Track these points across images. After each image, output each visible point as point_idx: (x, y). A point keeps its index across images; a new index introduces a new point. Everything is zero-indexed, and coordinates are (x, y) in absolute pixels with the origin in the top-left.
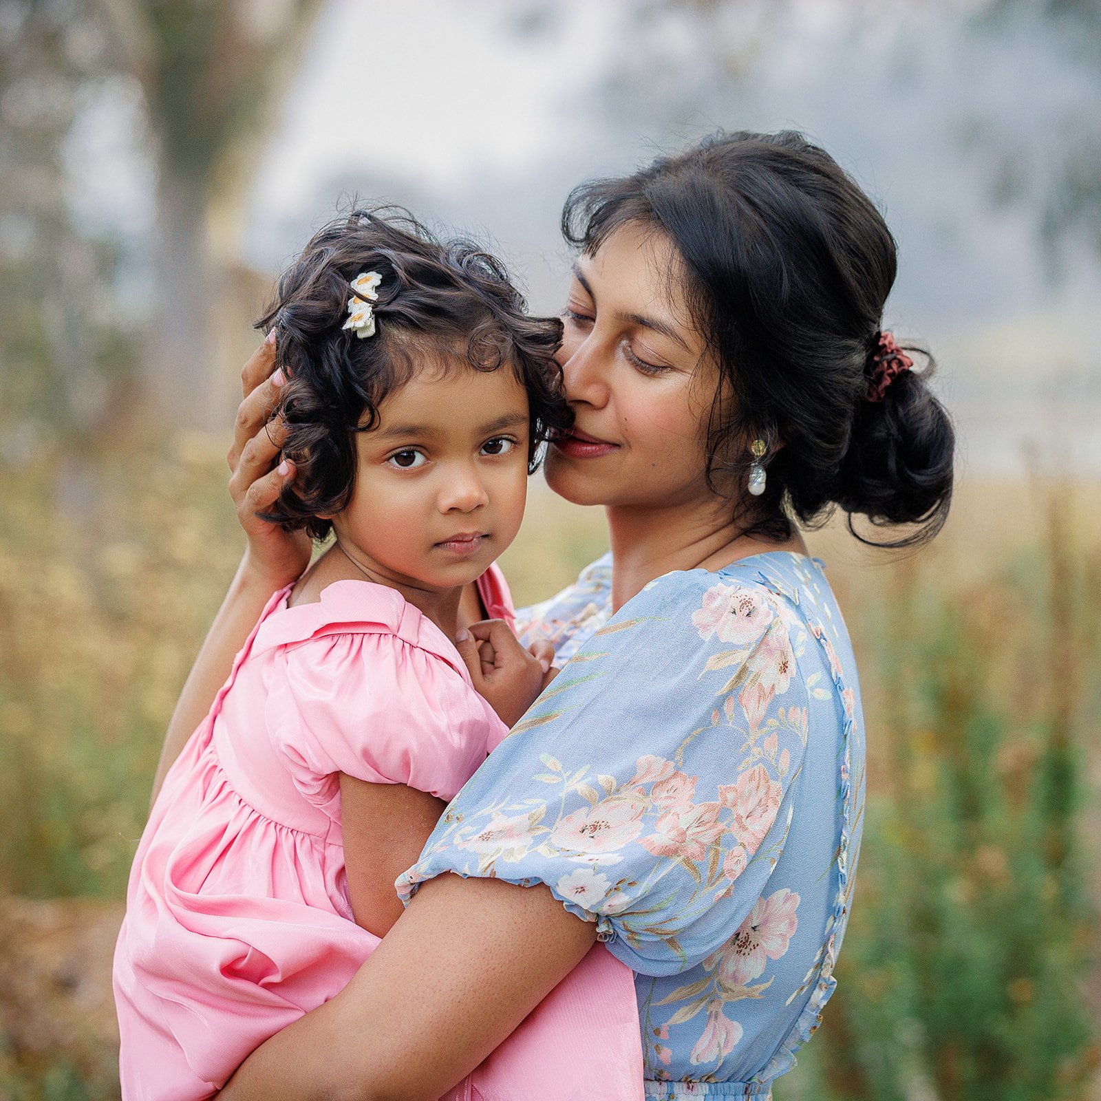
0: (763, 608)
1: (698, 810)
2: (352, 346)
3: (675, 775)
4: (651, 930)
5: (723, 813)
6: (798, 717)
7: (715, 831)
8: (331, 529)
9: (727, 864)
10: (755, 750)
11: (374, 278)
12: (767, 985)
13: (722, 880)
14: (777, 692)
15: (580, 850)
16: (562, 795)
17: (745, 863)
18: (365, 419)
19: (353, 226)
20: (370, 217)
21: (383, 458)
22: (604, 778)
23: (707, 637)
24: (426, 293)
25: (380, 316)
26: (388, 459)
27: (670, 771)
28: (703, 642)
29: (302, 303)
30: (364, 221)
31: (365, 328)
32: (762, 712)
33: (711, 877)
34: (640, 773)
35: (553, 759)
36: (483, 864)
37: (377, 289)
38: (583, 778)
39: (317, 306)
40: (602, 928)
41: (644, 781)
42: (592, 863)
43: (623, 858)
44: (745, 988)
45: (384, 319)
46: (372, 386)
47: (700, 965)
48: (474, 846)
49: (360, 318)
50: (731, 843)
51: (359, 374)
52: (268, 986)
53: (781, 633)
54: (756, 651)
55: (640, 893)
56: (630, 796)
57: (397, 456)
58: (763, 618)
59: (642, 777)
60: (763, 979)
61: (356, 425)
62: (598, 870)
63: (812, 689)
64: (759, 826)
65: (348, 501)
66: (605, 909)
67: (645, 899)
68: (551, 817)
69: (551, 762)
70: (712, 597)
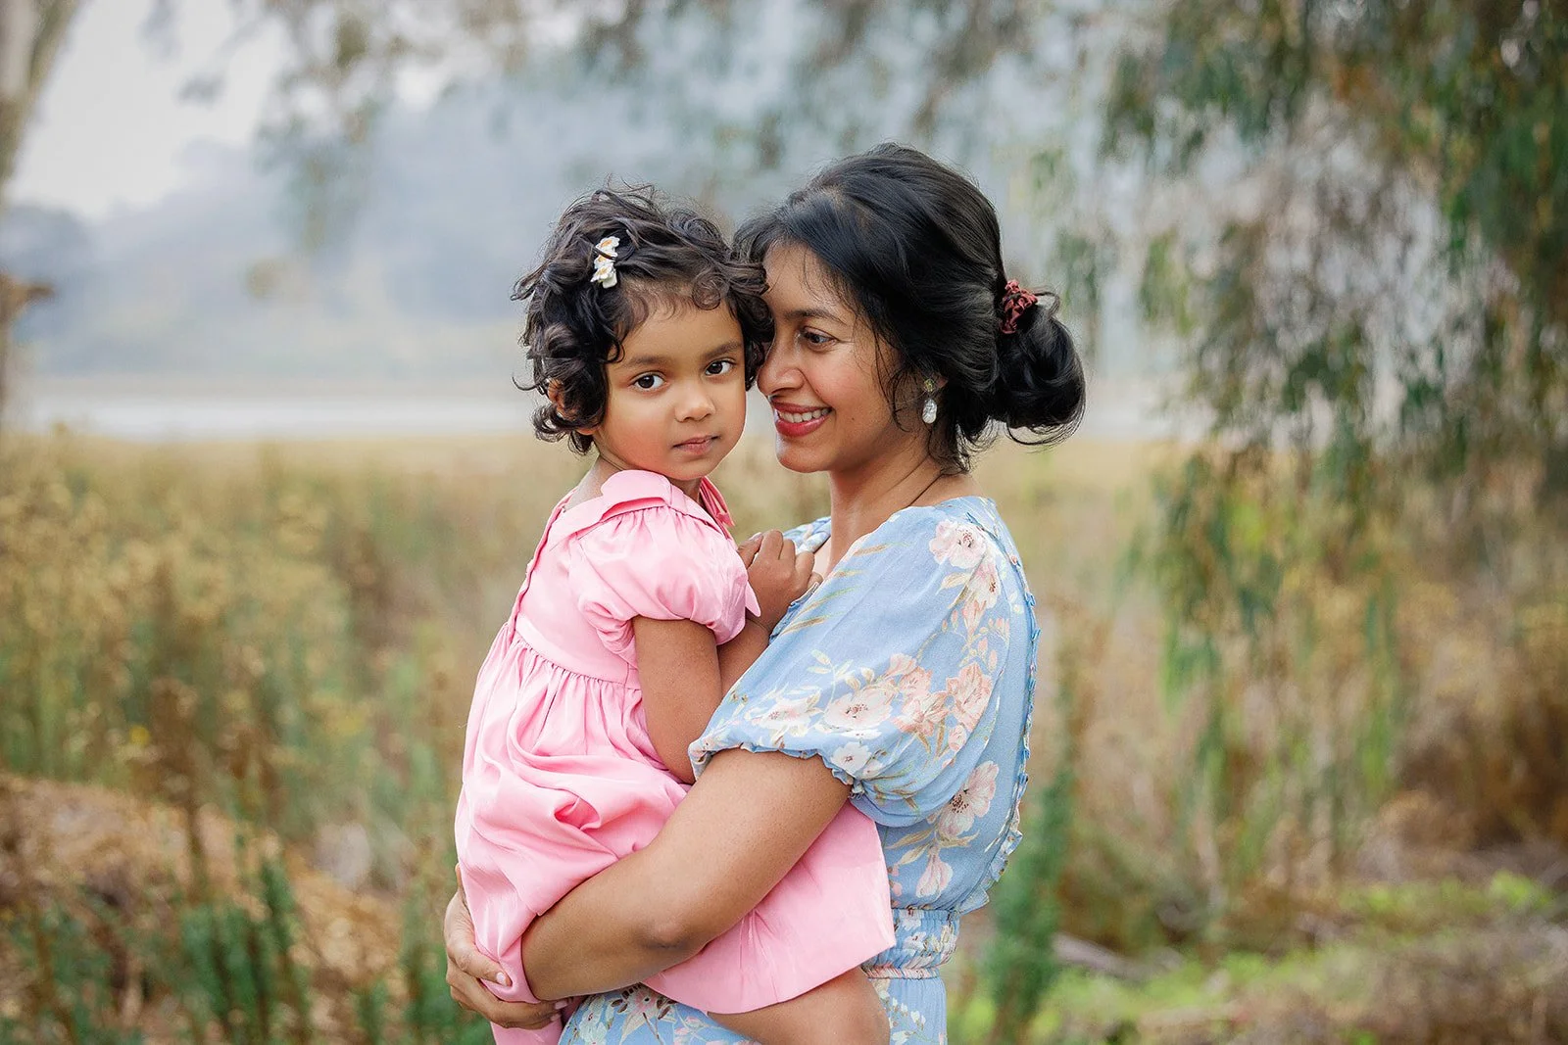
0: (979, 540)
1: (934, 696)
2: (600, 294)
3: (916, 670)
4: (898, 792)
5: (948, 699)
6: (1003, 626)
7: (941, 713)
8: (592, 443)
9: (951, 740)
10: (971, 651)
11: (614, 241)
12: (973, 837)
13: (947, 751)
14: (988, 607)
15: (847, 727)
16: (833, 683)
17: (966, 739)
18: (612, 352)
19: (596, 201)
20: (608, 194)
21: (630, 383)
22: (865, 670)
23: (941, 561)
24: (655, 250)
25: (620, 269)
26: (634, 384)
27: (914, 666)
28: (936, 565)
29: (559, 262)
30: (604, 198)
31: (608, 279)
32: (977, 622)
33: (938, 749)
34: (893, 667)
35: (823, 655)
36: (774, 738)
37: (617, 249)
38: (848, 670)
39: (571, 263)
40: (858, 790)
41: (897, 673)
42: (858, 737)
43: (880, 733)
44: (957, 839)
45: (623, 272)
46: (617, 326)
47: (925, 820)
48: (765, 723)
49: (604, 271)
50: (953, 722)
51: (607, 317)
52: (588, 831)
53: (991, 560)
54: (974, 574)
55: (890, 762)
56: (884, 686)
57: (639, 381)
58: (979, 549)
59: (893, 671)
60: (970, 833)
61: (606, 359)
62: (862, 743)
63: (1013, 604)
64: (975, 709)
65: (603, 418)
66: (865, 775)
67: (893, 765)
68: (824, 701)
69: (822, 658)
70: (942, 529)
